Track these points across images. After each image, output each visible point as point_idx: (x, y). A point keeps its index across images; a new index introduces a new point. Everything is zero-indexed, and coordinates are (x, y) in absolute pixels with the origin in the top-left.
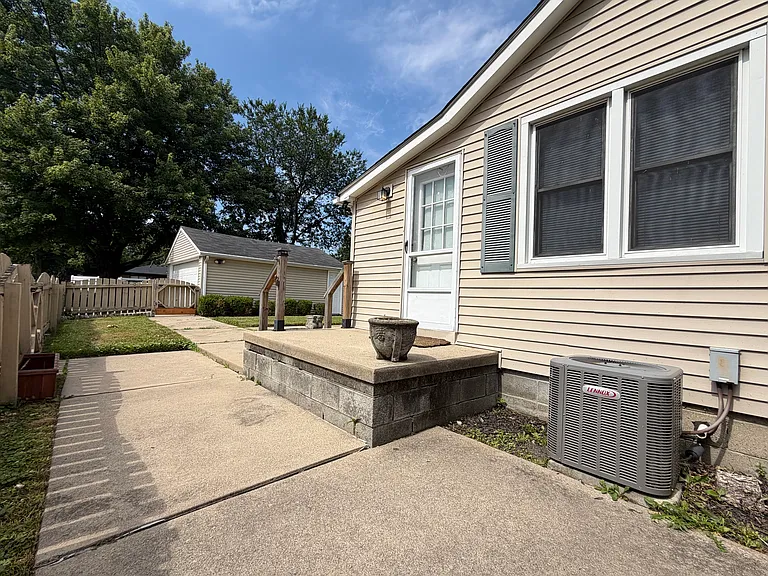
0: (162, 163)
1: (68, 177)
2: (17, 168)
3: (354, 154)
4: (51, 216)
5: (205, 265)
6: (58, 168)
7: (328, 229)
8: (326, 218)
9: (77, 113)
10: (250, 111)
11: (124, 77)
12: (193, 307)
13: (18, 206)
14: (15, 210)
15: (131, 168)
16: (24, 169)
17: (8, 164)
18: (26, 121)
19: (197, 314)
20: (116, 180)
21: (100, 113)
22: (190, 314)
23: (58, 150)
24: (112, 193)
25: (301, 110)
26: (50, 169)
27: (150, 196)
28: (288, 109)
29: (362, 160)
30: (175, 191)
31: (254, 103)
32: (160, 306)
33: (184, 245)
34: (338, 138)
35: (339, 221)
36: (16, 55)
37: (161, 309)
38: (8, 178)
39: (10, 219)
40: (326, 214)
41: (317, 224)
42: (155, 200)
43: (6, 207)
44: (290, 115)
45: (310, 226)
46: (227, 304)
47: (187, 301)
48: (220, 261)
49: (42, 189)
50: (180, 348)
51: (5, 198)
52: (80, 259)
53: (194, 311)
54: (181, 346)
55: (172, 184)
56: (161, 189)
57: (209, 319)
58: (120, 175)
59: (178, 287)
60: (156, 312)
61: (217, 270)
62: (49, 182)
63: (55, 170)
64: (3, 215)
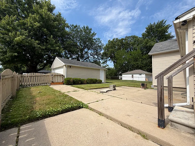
0: (49, 39)
1: (21, 42)
2: (5, 39)
3: (98, 39)
4: (16, 54)
5: (66, 68)
6: (18, 38)
7: (91, 59)
8: (90, 56)
9: (24, 24)
10: (70, 28)
11: (38, 13)
12: (62, 82)
13: (6, 51)
14: (5, 53)
15: (40, 40)
16: (8, 39)
17: (3, 38)
18: (8, 24)
19: (64, 84)
20: (36, 43)
21: (31, 23)
22: (61, 84)
23: (18, 33)
24: (35, 48)
25: (84, 27)
26: (16, 39)
27: (46, 49)
28: (80, 27)
29: (100, 40)
30: (53, 47)
31: (72, 25)
32: (53, 82)
33: (58, 62)
34: (94, 34)
35: (94, 57)
36: (6, 6)
37: (53, 83)
38: (3, 42)
39: (4, 55)
40: (90, 55)
41: (88, 58)
42: (47, 50)
43: (2, 52)
44: (81, 29)
45: (86, 58)
46: (74, 81)
47: (61, 80)
48: (70, 67)
49: (13, 46)
50: (79, 108)
51: (2, 49)
52: (25, 69)
53: (63, 83)
54: (79, 106)
55: (52, 45)
56: (49, 46)
57: (69, 86)
58: (37, 42)
59: (58, 75)
60: (51, 84)
61: (70, 70)
62: (16, 43)
63: (17, 39)
64: (2, 54)
